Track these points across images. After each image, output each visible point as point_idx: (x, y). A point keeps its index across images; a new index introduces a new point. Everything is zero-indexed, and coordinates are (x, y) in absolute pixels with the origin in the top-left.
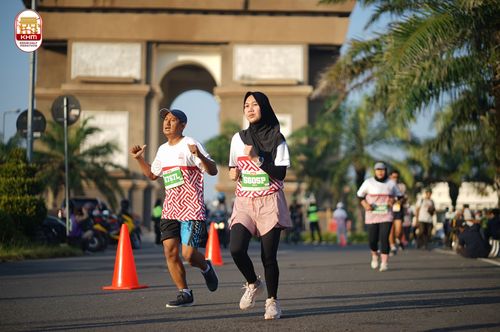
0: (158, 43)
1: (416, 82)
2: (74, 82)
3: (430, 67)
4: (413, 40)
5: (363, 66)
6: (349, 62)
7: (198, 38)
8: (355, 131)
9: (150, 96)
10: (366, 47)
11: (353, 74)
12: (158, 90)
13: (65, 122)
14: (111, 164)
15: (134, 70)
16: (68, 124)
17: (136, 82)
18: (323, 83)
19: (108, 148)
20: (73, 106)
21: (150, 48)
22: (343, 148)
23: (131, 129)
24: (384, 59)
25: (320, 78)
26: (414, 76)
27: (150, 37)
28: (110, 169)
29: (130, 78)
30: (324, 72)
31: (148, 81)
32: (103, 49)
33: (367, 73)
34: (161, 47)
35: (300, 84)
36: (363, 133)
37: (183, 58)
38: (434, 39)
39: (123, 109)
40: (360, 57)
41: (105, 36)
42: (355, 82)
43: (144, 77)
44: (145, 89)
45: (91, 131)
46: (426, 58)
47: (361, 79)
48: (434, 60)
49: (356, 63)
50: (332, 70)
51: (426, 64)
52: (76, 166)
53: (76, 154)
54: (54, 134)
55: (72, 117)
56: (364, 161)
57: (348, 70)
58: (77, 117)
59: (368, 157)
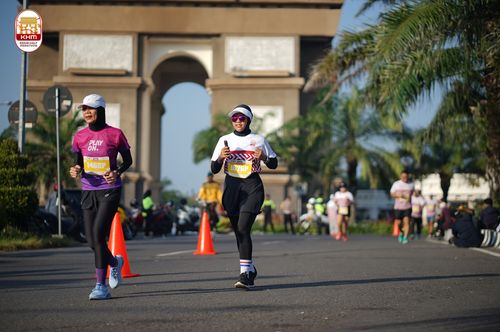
0: (150, 35)
1: (407, 72)
2: (65, 74)
3: (422, 56)
4: (404, 28)
5: (353, 58)
6: (340, 54)
7: (190, 31)
8: (347, 122)
9: (142, 88)
10: (357, 39)
11: (344, 66)
12: (149, 82)
13: (57, 113)
15: (126, 62)
16: (60, 115)
17: (128, 74)
18: (315, 75)
20: (65, 97)
21: (142, 39)
22: (335, 139)
23: (123, 121)
25: (312, 69)
26: (406, 66)
27: (142, 29)
29: (122, 70)
30: (316, 64)
31: (140, 73)
32: (95, 41)
33: (359, 64)
34: (153, 39)
35: (291, 76)
36: (354, 124)
37: (172, 50)
38: (425, 27)
39: (115, 102)
40: (350, 49)
41: (97, 28)
42: (346, 74)
43: (135, 71)
44: (136, 80)
46: (417, 48)
47: (352, 70)
48: (426, 50)
49: (347, 55)
50: (323, 62)
51: (418, 54)
52: (68, 158)
53: (67, 145)
54: (46, 126)
55: (64, 108)
56: (356, 152)
57: (339, 61)
58: (69, 108)
59: (360, 149)
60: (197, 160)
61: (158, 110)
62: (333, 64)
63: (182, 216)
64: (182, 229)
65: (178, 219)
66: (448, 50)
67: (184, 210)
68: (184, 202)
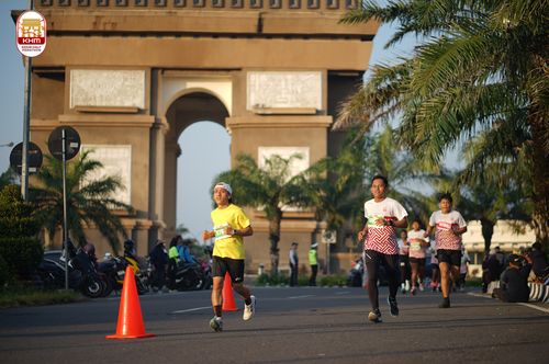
0: (164, 69)
1: (445, 109)
2: (72, 112)
3: (461, 93)
4: (442, 63)
5: (387, 94)
6: (373, 90)
7: (207, 64)
8: (379, 164)
9: (155, 128)
10: (391, 73)
11: (377, 104)
12: (164, 121)
13: (64, 156)
14: (113, 201)
15: (138, 99)
16: (66, 158)
17: (140, 111)
18: (345, 114)
19: (109, 184)
20: (72, 139)
21: (155, 75)
23: (134, 163)
25: (342, 108)
26: (444, 103)
27: (155, 63)
28: (111, 206)
29: (133, 108)
30: (346, 101)
31: (153, 111)
32: (104, 76)
33: (393, 102)
34: (167, 73)
35: (318, 113)
36: (387, 167)
37: (192, 85)
38: (465, 62)
39: (127, 143)
40: (384, 85)
41: (106, 62)
42: (379, 111)
43: (148, 110)
44: (149, 119)
45: (92, 165)
46: (456, 84)
47: (386, 107)
48: (465, 86)
49: (381, 91)
50: (354, 99)
51: (457, 91)
52: (75, 204)
53: (74, 190)
54: (51, 169)
55: (71, 150)
58: (76, 150)
59: (394, 193)
61: (173, 151)
62: (366, 101)
66: (490, 87)
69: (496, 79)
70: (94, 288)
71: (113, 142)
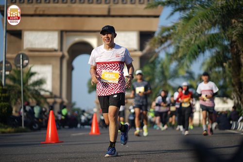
0: (66, 31)
1: (193, 42)
2: (25, 50)
3: (200, 35)
4: (191, 22)
5: (166, 38)
6: (160, 37)
7: (86, 28)
8: (163, 73)
9: (62, 57)
10: (168, 29)
11: (162, 43)
12: (66, 54)
13: (21, 66)
14: (44, 90)
15: (55, 45)
16: (23, 67)
17: (55, 51)
18: (148, 47)
19: (40, 82)
20: (25, 58)
21: (62, 34)
23: (53, 73)
24: (177, 31)
25: (145, 44)
26: (192, 40)
27: (62, 28)
28: (42, 93)
29: (52, 48)
30: (147, 41)
31: (61, 50)
32: (39, 35)
33: (169, 42)
34: (68, 33)
35: (135, 51)
37: (77, 39)
38: (202, 21)
39: (49, 64)
40: (165, 34)
41: (41, 28)
42: (163, 46)
43: (59, 49)
44: (60, 54)
45: (33, 74)
46: (197, 31)
47: (166, 44)
48: (202, 32)
49: (163, 37)
50: (151, 41)
51: (198, 34)
52: (26, 91)
53: (26, 85)
54: (16, 76)
55: (25, 64)
56: (167, 87)
57: (160, 40)
58: (27, 64)
59: (169, 86)
60: (90, 92)
61: (71, 68)
62: (157, 42)
63: (83, 118)
64: (83, 124)
65: (81, 120)
66: (213, 34)
67: (84, 115)
68: (84, 111)
69: (215, 31)
70: (35, 126)
71: (44, 64)
